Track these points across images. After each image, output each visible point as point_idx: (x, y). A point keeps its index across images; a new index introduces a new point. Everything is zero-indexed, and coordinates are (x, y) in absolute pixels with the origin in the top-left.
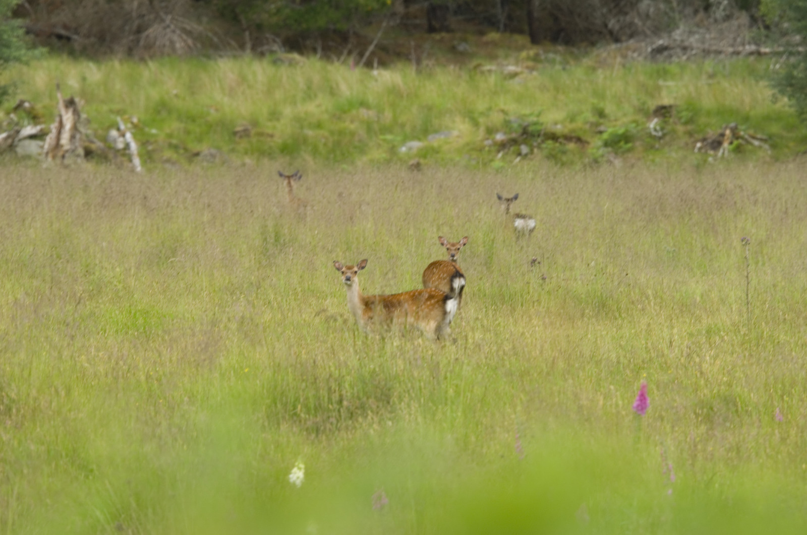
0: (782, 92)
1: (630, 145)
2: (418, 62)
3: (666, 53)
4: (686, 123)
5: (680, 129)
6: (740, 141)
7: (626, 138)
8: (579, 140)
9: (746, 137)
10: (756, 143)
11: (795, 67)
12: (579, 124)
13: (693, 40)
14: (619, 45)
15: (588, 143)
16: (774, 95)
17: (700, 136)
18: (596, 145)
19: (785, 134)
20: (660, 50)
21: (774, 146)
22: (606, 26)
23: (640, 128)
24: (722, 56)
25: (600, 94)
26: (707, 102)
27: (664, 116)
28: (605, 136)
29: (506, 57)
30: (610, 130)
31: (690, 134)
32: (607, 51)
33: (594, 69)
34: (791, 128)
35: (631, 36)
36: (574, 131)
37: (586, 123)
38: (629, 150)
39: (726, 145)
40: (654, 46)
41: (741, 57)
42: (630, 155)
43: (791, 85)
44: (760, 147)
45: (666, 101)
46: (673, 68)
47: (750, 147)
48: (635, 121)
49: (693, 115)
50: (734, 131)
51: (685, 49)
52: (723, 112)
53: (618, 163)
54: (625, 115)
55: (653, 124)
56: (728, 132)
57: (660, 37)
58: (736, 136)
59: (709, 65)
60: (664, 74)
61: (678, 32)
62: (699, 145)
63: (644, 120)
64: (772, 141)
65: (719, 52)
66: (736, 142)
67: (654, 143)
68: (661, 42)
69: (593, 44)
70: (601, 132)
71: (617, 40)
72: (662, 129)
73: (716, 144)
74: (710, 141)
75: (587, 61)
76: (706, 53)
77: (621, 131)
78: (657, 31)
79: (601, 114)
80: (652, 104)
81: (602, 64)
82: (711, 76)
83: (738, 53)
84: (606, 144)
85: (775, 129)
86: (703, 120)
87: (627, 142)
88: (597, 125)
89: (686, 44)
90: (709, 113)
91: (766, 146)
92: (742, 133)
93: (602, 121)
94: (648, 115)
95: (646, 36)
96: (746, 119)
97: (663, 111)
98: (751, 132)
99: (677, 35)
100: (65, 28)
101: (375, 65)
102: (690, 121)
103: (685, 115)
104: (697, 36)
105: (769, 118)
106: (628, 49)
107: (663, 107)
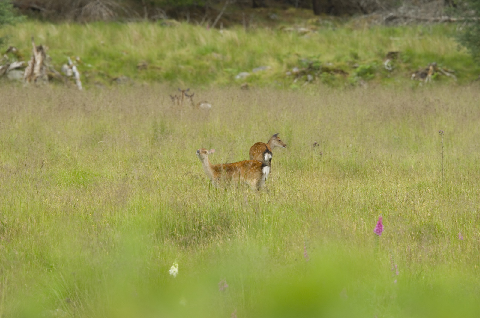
0: (464, 44)
1: (372, 75)
2: (247, 25)
3: (394, 21)
4: (406, 62)
5: (403, 66)
6: (438, 73)
7: (371, 71)
8: (342, 72)
9: (442, 71)
10: (448, 74)
11: (471, 29)
12: (342, 63)
13: (411, 13)
14: (366, 16)
15: (348, 74)
16: (458, 46)
17: (414, 70)
18: (352, 76)
19: (465, 69)
20: (391, 19)
21: (458, 76)
22: (359, 4)
23: (379, 65)
24: (428, 23)
25: (355, 45)
26: (419, 50)
27: (393, 58)
28: (358, 70)
29: (300, 22)
30: (361, 66)
31: (409, 69)
32: (359, 19)
33: (351, 30)
34: (468, 65)
35: (374, 10)
36: (339, 67)
37: (347, 62)
38: (373, 78)
39: (430, 75)
40: (388, 16)
41: (439, 23)
42: (373, 81)
43: (469, 40)
44: (450, 77)
45: (394, 49)
46: (399, 30)
47: (444, 77)
48: (376, 61)
49: (410, 57)
50: (435, 67)
51: (406, 18)
52: (428, 56)
53: (365, 86)
54: (370, 57)
55: (387, 63)
56: (431, 68)
57: (391, 11)
58: (436, 70)
59: (420, 28)
60: (393, 33)
61: (402, 8)
62: (414, 75)
63: (381, 60)
64: (457, 73)
65: (426, 20)
66: (436, 74)
67: (387, 74)
68: (391, 14)
69: (351, 15)
70: (355, 68)
71: (365, 13)
72: (392, 66)
73: (424, 75)
74: (420, 73)
75: (347, 25)
76: (418, 20)
77: (368, 67)
78: (389, 7)
79: (356, 57)
80: (386, 51)
81: (356, 27)
82: (421, 34)
83: (437, 21)
84: (359, 75)
85: (459, 66)
86: (416, 60)
87: (371, 73)
88: (353, 63)
89: (407, 15)
90: (420, 57)
91: (454, 76)
92: (439, 69)
93: (356, 61)
94: (384, 57)
95: (383, 10)
96: (442, 60)
97: (392, 55)
98: (445, 68)
99: (401, 10)
100: (37, 3)
101: (222, 26)
102: (409, 61)
103: (406, 57)
104: (413, 11)
105: (455, 60)
106: (372, 18)
107: (393, 53)
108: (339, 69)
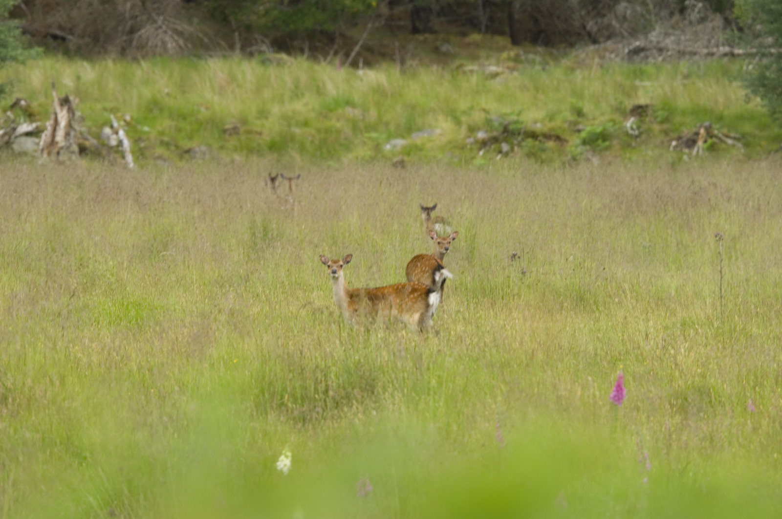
0: (755, 92)
1: (607, 143)
2: (403, 62)
3: (642, 54)
4: (662, 122)
5: (656, 127)
6: (714, 140)
7: (604, 136)
8: (558, 138)
9: (720, 135)
10: (730, 141)
11: (767, 68)
12: (558, 123)
13: (669, 42)
14: (597, 46)
15: (567, 141)
16: (746, 95)
17: (673, 135)
18: (574, 142)
19: (757, 133)
20: (637, 51)
21: (746, 145)
22: (584, 28)
23: (617, 127)
24: (697, 58)
25: (578, 94)
26: (682, 102)
27: (640, 115)
28: (583, 135)
29: (488, 57)
30: (588, 128)
31: (666, 133)
32: (585, 52)
33: (573, 70)
34: (763, 127)
35: (609, 37)
36: (553, 129)
37: (565, 121)
38: (606, 149)
39: (700, 143)
40: (631, 47)
41: (715, 58)
42: (607, 153)
43: (764, 86)
44: (733, 146)
45: (642, 101)
46: (650, 69)
47: (724, 146)
48: (612, 120)
49: (668, 114)
50: (708, 130)
51: (661, 50)
52: (698, 112)
53: (596, 160)
54: (603, 114)
55: (630, 123)
56: (702, 131)
57: (637, 39)
58: (710, 134)
59: (684, 66)
60: (640, 74)
61: (654, 33)
62: (674, 143)
63: (621, 119)
64: (745, 140)
65: (694, 54)
66: (710, 141)
67: (630, 141)
68: (637, 43)
69: (572, 45)
70: (579, 131)
71: (595, 42)
72: (639, 128)
73: (691, 143)
74: (685, 139)
75: (566, 62)
76: (682, 54)
77: (599, 130)
78: (634, 33)
79: (580, 113)
80: (629, 104)
81: (581, 64)
82: (686, 77)
83: (712, 54)
84: (584, 143)
85: (748, 128)
86: (678, 119)
87: (604, 140)
88: (576, 123)
89: (662, 45)
90: (684, 113)
91: (739, 145)
92: (716, 132)
93: (580, 120)
94: (625, 115)
95: (623, 37)
96: (720, 118)
97: (639, 111)
98: (725, 131)
99: (654, 36)
100: (61, 28)
101: (361, 65)
102: (666, 120)
103: (661, 114)
104: (672, 38)
105: (741, 118)
106: (606, 50)
107: (640, 107)
108: (552, 133)
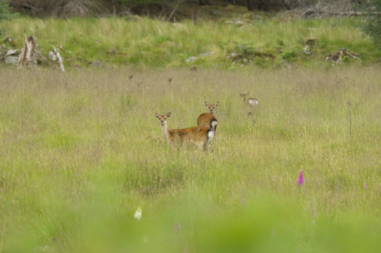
0: (367, 33)
1: (295, 58)
2: (195, 19)
3: (312, 15)
4: (322, 48)
5: (319, 50)
6: (347, 56)
7: (293, 55)
9: (350, 54)
10: (355, 57)
11: (373, 21)
12: (271, 48)
13: (325, 9)
14: (290, 11)
15: (275, 57)
16: (363, 35)
17: (328, 54)
18: (279, 58)
19: (368, 53)
20: (309, 13)
21: (363, 59)
22: (284, 2)
23: (300, 50)
24: (338, 16)
25: (281, 35)
26: (332, 38)
27: (311, 44)
28: (283, 54)
29: (237, 17)
30: (286, 51)
31: (323, 53)
32: (284, 14)
33: (278, 22)
34: (371, 50)
35: (296, 7)
36: (269, 52)
37: (274, 48)
38: (294, 61)
39: (340, 58)
40: (306, 12)
41: (347, 16)
42: (295, 63)
43: (371, 30)
44: (356, 59)
45: (312, 38)
46: (316, 22)
47: (352, 59)
48: (297, 47)
49: (325, 44)
50: (344, 51)
51: (321, 13)
52: (339, 43)
53: (289, 66)
54: (293, 44)
55: (306, 48)
56: (341, 52)
57: (309, 7)
58: (345, 54)
59: (332, 20)
60: (311, 25)
61: (318, 5)
62: (327, 58)
63: (302, 46)
64: (362, 56)
65: (337, 14)
66: (345, 57)
67: (306, 57)
68: (309, 10)
69: (277, 11)
70: (281, 52)
71: (289, 9)
72: (310, 51)
73: (336, 58)
74: (333, 56)
75: (274, 19)
76: (331, 15)
77: (291, 52)
78: (308, 4)
79: (281, 44)
80: (306, 39)
81: (282, 20)
82: (333, 26)
83: (346, 15)
84: (284, 58)
85: (363, 50)
86: (329, 46)
87: (293, 57)
88: (280, 49)
89: (322, 10)
90: (332, 43)
91: (359, 59)
92: (348, 53)
93: (282, 47)
94: (304, 44)
95: (302, 6)
96: (350, 46)
97: (310, 42)
98: (352, 52)
99: (317, 6)
100: (28, 3)
101: (175, 20)
102: (323, 47)
103: (321, 44)
104: (326, 7)
105: (360, 46)
106: (294, 13)
107: (311, 40)
108: (268, 53)
